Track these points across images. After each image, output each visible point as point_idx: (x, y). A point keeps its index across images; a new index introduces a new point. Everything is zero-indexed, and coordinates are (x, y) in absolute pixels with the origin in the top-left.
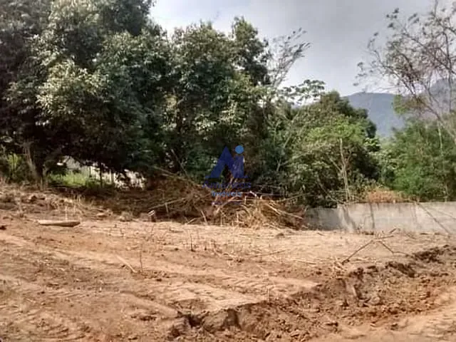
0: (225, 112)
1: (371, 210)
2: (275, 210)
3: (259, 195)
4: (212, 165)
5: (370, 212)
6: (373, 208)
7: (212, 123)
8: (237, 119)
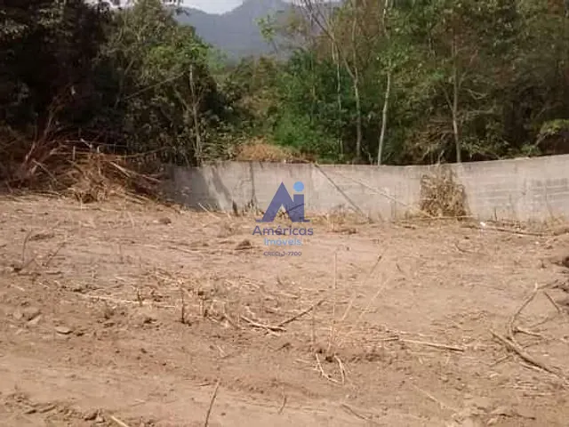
0: (45, 11)
1: (251, 170)
2: (119, 167)
3: (95, 147)
4: (21, 96)
5: (249, 174)
6: (254, 169)
7: (22, 27)
8: (66, 25)
